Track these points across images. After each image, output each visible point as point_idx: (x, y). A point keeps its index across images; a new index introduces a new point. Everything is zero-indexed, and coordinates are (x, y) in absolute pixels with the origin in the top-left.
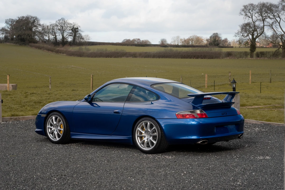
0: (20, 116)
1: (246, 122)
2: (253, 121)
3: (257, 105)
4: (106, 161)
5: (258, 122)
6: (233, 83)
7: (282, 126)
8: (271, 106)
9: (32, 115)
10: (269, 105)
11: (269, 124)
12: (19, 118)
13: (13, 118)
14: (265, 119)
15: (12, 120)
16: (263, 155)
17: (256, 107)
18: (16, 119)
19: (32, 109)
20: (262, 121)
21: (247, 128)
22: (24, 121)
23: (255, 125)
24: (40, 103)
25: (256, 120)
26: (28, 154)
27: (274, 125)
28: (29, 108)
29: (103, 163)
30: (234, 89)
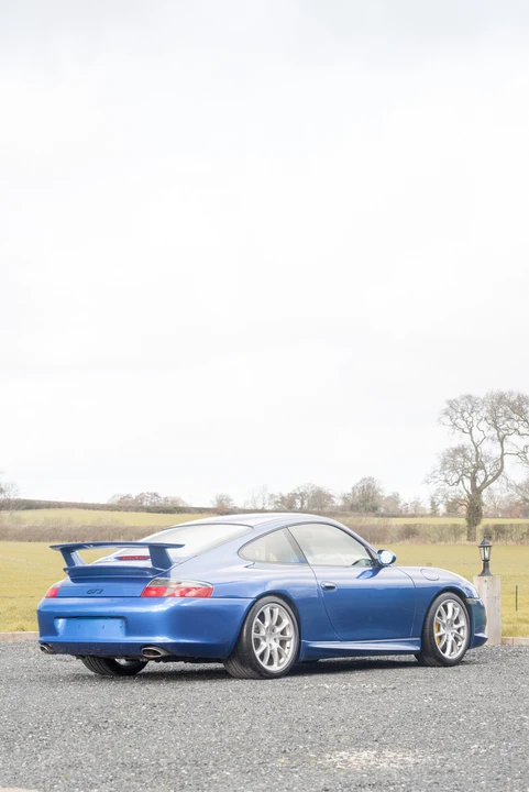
1: (517, 644)
30: (486, 561)
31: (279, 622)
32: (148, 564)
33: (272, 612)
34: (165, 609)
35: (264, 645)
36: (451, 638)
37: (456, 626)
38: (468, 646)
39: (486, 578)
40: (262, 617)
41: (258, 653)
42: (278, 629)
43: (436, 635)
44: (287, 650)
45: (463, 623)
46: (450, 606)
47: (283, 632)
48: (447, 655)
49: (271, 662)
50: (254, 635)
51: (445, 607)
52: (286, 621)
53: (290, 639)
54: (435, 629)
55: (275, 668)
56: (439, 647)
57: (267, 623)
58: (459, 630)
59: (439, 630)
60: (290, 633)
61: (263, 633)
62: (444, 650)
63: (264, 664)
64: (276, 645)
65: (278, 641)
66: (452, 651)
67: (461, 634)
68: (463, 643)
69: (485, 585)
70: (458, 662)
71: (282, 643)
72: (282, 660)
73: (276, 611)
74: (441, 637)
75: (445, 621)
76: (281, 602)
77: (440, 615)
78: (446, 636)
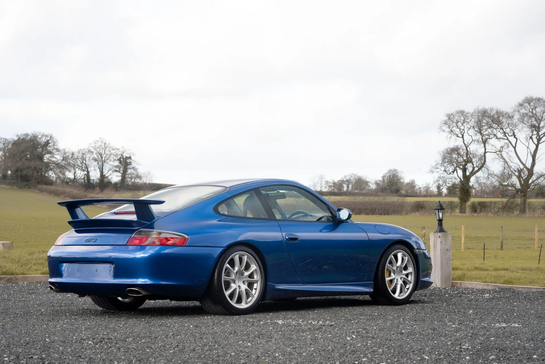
0: (17, 274)
1: (464, 287)
2: (478, 285)
5: (488, 285)
6: (439, 209)
7: (535, 291)
9: (42, 274)
11: (509, 289)
12: (17, 279)
13: (5, 278)
14: (502, 281)
15: (2, 281)
18: (9, 280)
20: (495, 283)
23: (483, 291)
25: (484, 282)
27: (521, 289)
30: (440, 221)
31: (247, 267)
32: (134, 217)
33: (241, 260)
34: (146, 255)
35: (233, 286)
36: (400, 282)
37: (404, 272)
38: (415, 288)
39: (439, 234)
40: (232, 263)
41: (227, 293)
42: (247, 274)
43: (387, 279)
44: (254, 291)
45: (410, 270)
46: (400, 256)
47: (251, 276)
48: (396, 296)
49: (239, 300)
50: (224, 277)
51: (396, 257)
52: (254, 267)
53: (257, 282)
54: (386, 274)
55: (243, 306)
56: (390, 290)
57: (236, 269)
58: (407, 275)
59: (390, 275)
60: (257, 277)
61: (233, 277)
62: (394, 291)
63: (233, 303)
64: (244, 287)
65: (246, 283)
66: (401, 292)
67: (409, 279)
68: (410, 286)
69: (439, 240)
70: (406, 301)
71: (250, 285)
72: (250, 299)
73: (245, 258)
74: (391, 281)
75: (395, 268)
76: (250, 250)
77: (391, 263)
78: (395, 280)
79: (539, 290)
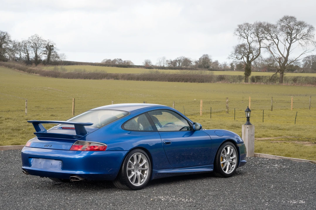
1: (261, 157)
2: (270, 156)
3: (267, 136)
4: (111, 205)
5: (276, 157)
7: (304, 162)
8: (283, 138)
10: (280, 137)
11: (289, 160)
16: (295, 198)
17: (266, 138)
19: (10, 137)
20: (280, 155)
21: (265, 164)
22: (2, 151)
23: (274, 161)
24: (19, 130)
25: (273, 155)
26: (14, 194)
27: (295, 161)
28: (6, 136)
29: (108, 207)
30: (248, 118)
31: (141, 161)
33: (137, 157)
35: (133, 173)
36: (229, 164)
37: (231, 158)
38: (237, 167)
39: (247, 126)
40: (132, 160)
41: (130, 178)
42: (141, 165)
43: (222, 162)
44: (145, 175)
45: (235, 156)
46: (229, 148)
47: (143, 167)
48: (226, 172)
49: (137, 181)
50: (128, 169)
51: (226, 149)
52: (145, 161)
53: (147, 170)
54: (221, 159)
55: (139, 184)
56: (223, 169)
57: (135, 163)
58: (233, 160)
59: (223, 160)
60: (147, 167)
61: (133, 168)
62: (225, 169)
63: (133, 183)
64: (139, 173)
65: (141, 171)
66: (229, 169)
67: (234, 162)
68: (234, 166)
69: (247, 129)
70: (232, 175)
71: (143, 172)
72: (143, 180)
73: (140, 156)
74: (223, 164)
75: (226, 156)
76: (143, 151)
77: (223, 152)
78: (226, 163)
79: (306, 162)
